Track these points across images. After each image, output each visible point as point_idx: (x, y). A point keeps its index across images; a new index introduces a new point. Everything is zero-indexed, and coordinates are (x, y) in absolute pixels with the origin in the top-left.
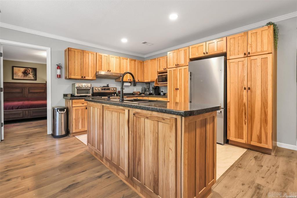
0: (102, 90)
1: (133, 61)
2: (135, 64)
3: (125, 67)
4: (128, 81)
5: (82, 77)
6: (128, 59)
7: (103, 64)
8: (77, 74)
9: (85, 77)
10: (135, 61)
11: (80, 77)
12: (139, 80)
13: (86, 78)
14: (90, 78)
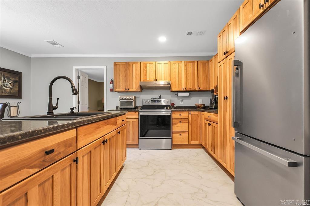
0: (152, 102)
1: (190, 64)
2: (193, 67)
3: (177, 73)
4: (183, 90)
5: (126, 89)
6: (183, 62)
7: (148, 74)
8: (121, 87)
9: (128, 89)
10: (193, 62)
11: (124, 90)
12: (199, 88)
13: (130, 90)
14: (134, 90)
